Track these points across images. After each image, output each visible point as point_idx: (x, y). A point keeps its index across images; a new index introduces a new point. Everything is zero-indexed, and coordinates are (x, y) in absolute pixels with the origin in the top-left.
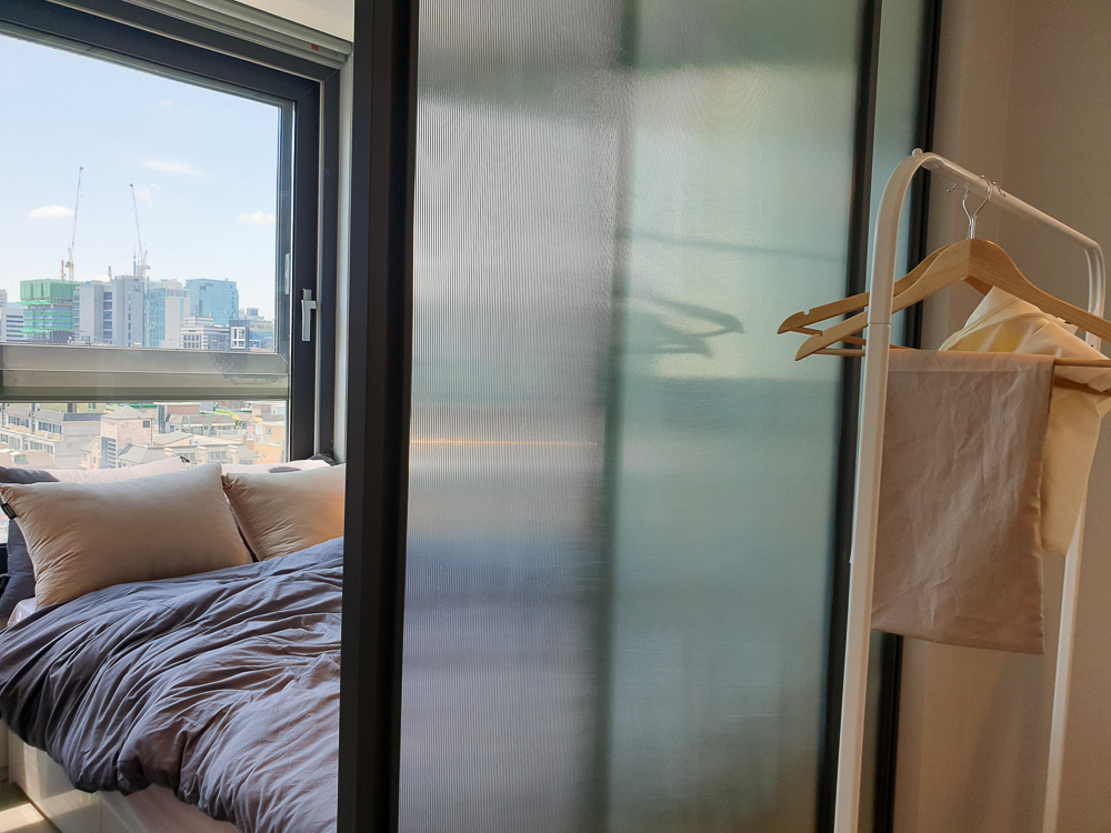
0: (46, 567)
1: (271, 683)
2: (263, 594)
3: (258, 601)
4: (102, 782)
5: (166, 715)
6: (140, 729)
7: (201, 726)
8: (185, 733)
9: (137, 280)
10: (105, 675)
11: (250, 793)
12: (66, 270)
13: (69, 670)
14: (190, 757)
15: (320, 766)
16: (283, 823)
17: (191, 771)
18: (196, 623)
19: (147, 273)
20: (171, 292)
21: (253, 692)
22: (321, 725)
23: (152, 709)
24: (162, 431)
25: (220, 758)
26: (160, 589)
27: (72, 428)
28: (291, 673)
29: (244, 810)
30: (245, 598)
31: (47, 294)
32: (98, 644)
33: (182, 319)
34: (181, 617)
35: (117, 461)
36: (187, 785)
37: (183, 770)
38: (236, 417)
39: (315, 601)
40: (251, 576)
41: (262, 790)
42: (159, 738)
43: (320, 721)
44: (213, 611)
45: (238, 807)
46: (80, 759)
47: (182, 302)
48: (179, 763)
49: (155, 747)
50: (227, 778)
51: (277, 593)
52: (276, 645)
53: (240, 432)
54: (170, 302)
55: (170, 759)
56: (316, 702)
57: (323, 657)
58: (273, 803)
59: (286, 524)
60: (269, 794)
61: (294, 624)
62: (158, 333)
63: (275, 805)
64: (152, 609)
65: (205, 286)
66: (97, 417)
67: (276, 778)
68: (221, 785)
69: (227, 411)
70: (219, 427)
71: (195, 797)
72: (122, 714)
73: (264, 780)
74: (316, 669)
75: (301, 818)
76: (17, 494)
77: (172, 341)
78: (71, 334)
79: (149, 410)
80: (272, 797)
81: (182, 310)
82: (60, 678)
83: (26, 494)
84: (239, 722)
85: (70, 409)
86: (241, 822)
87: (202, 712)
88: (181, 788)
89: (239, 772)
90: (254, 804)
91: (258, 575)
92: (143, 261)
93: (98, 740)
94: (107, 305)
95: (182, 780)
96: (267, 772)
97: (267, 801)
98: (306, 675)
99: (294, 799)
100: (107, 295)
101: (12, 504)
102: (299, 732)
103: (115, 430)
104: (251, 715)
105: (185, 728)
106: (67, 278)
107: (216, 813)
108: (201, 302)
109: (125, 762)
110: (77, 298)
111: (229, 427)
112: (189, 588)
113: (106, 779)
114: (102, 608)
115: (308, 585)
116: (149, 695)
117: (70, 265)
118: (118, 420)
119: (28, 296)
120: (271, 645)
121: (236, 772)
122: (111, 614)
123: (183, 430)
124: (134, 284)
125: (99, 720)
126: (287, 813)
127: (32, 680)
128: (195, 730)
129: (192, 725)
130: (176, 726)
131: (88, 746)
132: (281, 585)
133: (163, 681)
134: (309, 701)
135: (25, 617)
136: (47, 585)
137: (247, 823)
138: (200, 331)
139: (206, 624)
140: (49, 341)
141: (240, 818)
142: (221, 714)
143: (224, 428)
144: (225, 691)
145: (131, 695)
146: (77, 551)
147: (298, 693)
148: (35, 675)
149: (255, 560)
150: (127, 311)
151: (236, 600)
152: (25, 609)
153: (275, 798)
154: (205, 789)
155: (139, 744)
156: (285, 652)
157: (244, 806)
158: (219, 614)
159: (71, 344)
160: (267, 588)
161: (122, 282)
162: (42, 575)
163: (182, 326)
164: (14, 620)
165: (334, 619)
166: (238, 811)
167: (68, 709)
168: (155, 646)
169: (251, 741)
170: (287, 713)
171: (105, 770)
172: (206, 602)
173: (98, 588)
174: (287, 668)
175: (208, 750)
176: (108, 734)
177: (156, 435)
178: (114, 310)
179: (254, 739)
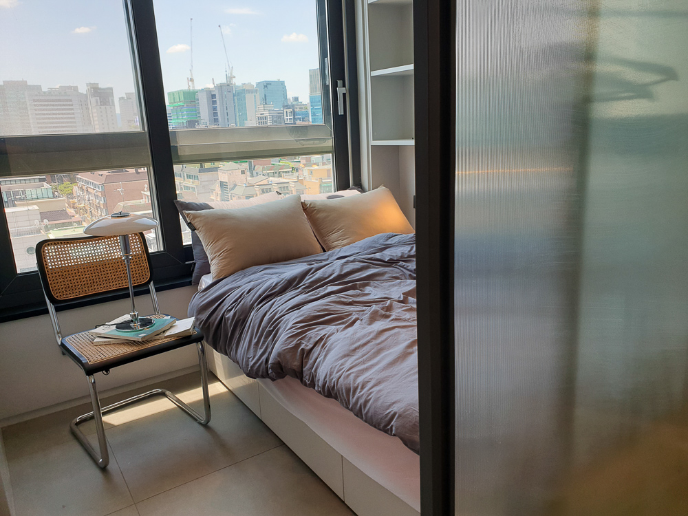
0: (215, 257)
1: (346, 322)
2: (334, 270)
3: (331, 275)
4: (260, 374)
5: (292, 339)
6: (278, 347)
7: (311, 346)
8: (303, 349)
9: (228, 85)
10: (254, 316)
11: (345, 384)
12: (190, 83)
13: (235, 314)
14: (307, 363)
15: (383, 370)
16: (366, 402)
17: (309, 370)
18: (299, 288)
19: (234, 80)
20: (249, 91)
21: (338, 327)
22: (380, 346)
23: (283, 336)
24: (252, 176)
25: (324, 364)
26: (276, 268)
27: (205, 177)
28: (357, 316)
29: (343, 393)
30: (324, 273)
31: (182, 99)
32: (249, 299)
33: (256, 107)
34: (291, 284)
35: (229, 194)
36: (307, 377)
37: (304, 369)
38: (292, 165)
39: (363, 274)
40: (324, 260)
41: (351, 383)
42: (289, 352)
43: (379, 344)
44: (307, 280)
45: (339, 391)
46: (247, 361)
47: (255, 96)
48: (302, 366)
49: (288, 356)
50: (330, 375)
51: (341, 270)
52: (346, 300)
53: (296, 174)
54: (249, 97)
55: (296, 363)
56: (375, 333)
57: (374, 307)
58: (359, 390)
59: (340, 229)
60: (356, 385)
61: (354, 288)
62: (244, 117)
63: (360, 392)
64: (274, 280)
65: (267, 85)
66: (216, 169)
67: (358, 376)
68: (328, 379)
69: (286, 162)
70: (283, 172)
71: (312, 384)
72: (267, 337)
73: (352, 377)
74: (372, 314)
75: (377, 400)
76: (195, 217)
77: (252, 122)
78: (197, 121)
79: (243, 164)
80: (357, 387)
81: (255, 101)
82: (231, 318)
83: (199, 217)
84: (332, 344)
85: (201, 166)
86: (341, 400)
87: (311, 338)
88: (304, 379)
89: (337, 372)
90: (348, 391)
91: (328, 259)
92: (231, 73)
93: (255, 351)
94: (214, 102)
95: (304, 375)
96: (353, 373)
97: (355, 389)
98: (366, 317)
99: (371, 389)
100: (214, 96)
101: (192, 223)
102: (368, 350)
103: (227, 177)
104: (339, 340)
105: (302, 347)
106: (191, 88)
107: (326, 394)
108: (265, 96)
109: (272, 364)
110: (198, 100)
111: (289, 172)
112: (292, 268)
113: (263, 372)
114: (246, 279)
115: (358, 265)
116: (280, 327)
117: (192, 80)
118: (228, 171)
119: (172, 101)
120: (342, 300)
121: (335, 372)
122: (252, 283)
123: (263, 175)
124: (226, 88)
125: (254, 341)
126: (368, 396)
127: (216, 318)
128: (308, 348)
129: (306, 345)
130: (298, 345)
131: (251, 354)
132: (343, 265)
133: (286, 320)
134: (370, 333)
135: (207, 285)
136: (216, 267)
137: (345, 400)
138: (266, 113)
139: (304, 288)
140: (187, 127)
141: (340, 397)
142: (321, 339)
143: (286, 172)
144: (322, 326)
145: (270, 327)
146: (229, 248)
147: (363, 328)
148: (218, 315)
149: (324, 251)
150: (225, 105)
151: (319, 274)
152: (206, 280)
153: (360, 387)
154: (319, 380)
155: (279, 355)
156: (350, 304)
157: (342, 391)
158: (311, 282)
159: (198, 127)
160: (336, 268)
161: (221, 87)
162: (213, 262)
163: (256, 111)
164: (201, 286)
165: (375, 285)
166: (339, 393)
167: (237, 335)
168: (279, 300)
169: (341, 355)
170: (359, 340)
171: (262, 367)
172: (303, 275)
173: (243, 269)
174: (354, 313)
175: (316, 359)
176: (260, 348)
177: (249, 178)
178: (218, 105)
179: (343, 354)
